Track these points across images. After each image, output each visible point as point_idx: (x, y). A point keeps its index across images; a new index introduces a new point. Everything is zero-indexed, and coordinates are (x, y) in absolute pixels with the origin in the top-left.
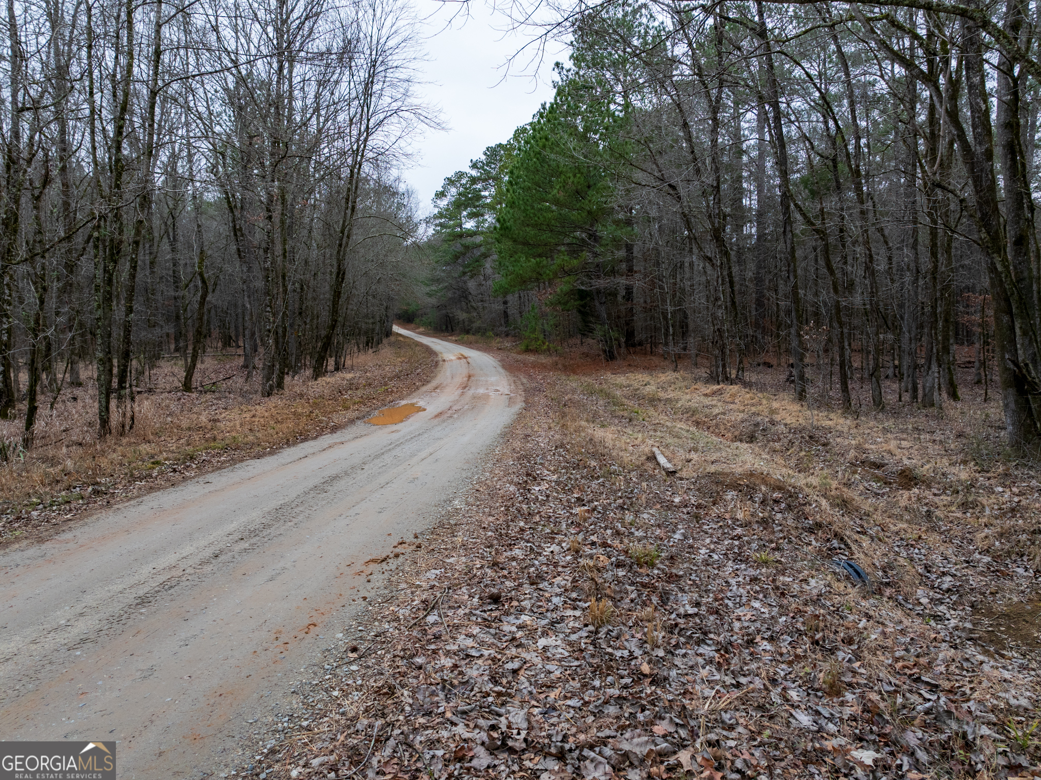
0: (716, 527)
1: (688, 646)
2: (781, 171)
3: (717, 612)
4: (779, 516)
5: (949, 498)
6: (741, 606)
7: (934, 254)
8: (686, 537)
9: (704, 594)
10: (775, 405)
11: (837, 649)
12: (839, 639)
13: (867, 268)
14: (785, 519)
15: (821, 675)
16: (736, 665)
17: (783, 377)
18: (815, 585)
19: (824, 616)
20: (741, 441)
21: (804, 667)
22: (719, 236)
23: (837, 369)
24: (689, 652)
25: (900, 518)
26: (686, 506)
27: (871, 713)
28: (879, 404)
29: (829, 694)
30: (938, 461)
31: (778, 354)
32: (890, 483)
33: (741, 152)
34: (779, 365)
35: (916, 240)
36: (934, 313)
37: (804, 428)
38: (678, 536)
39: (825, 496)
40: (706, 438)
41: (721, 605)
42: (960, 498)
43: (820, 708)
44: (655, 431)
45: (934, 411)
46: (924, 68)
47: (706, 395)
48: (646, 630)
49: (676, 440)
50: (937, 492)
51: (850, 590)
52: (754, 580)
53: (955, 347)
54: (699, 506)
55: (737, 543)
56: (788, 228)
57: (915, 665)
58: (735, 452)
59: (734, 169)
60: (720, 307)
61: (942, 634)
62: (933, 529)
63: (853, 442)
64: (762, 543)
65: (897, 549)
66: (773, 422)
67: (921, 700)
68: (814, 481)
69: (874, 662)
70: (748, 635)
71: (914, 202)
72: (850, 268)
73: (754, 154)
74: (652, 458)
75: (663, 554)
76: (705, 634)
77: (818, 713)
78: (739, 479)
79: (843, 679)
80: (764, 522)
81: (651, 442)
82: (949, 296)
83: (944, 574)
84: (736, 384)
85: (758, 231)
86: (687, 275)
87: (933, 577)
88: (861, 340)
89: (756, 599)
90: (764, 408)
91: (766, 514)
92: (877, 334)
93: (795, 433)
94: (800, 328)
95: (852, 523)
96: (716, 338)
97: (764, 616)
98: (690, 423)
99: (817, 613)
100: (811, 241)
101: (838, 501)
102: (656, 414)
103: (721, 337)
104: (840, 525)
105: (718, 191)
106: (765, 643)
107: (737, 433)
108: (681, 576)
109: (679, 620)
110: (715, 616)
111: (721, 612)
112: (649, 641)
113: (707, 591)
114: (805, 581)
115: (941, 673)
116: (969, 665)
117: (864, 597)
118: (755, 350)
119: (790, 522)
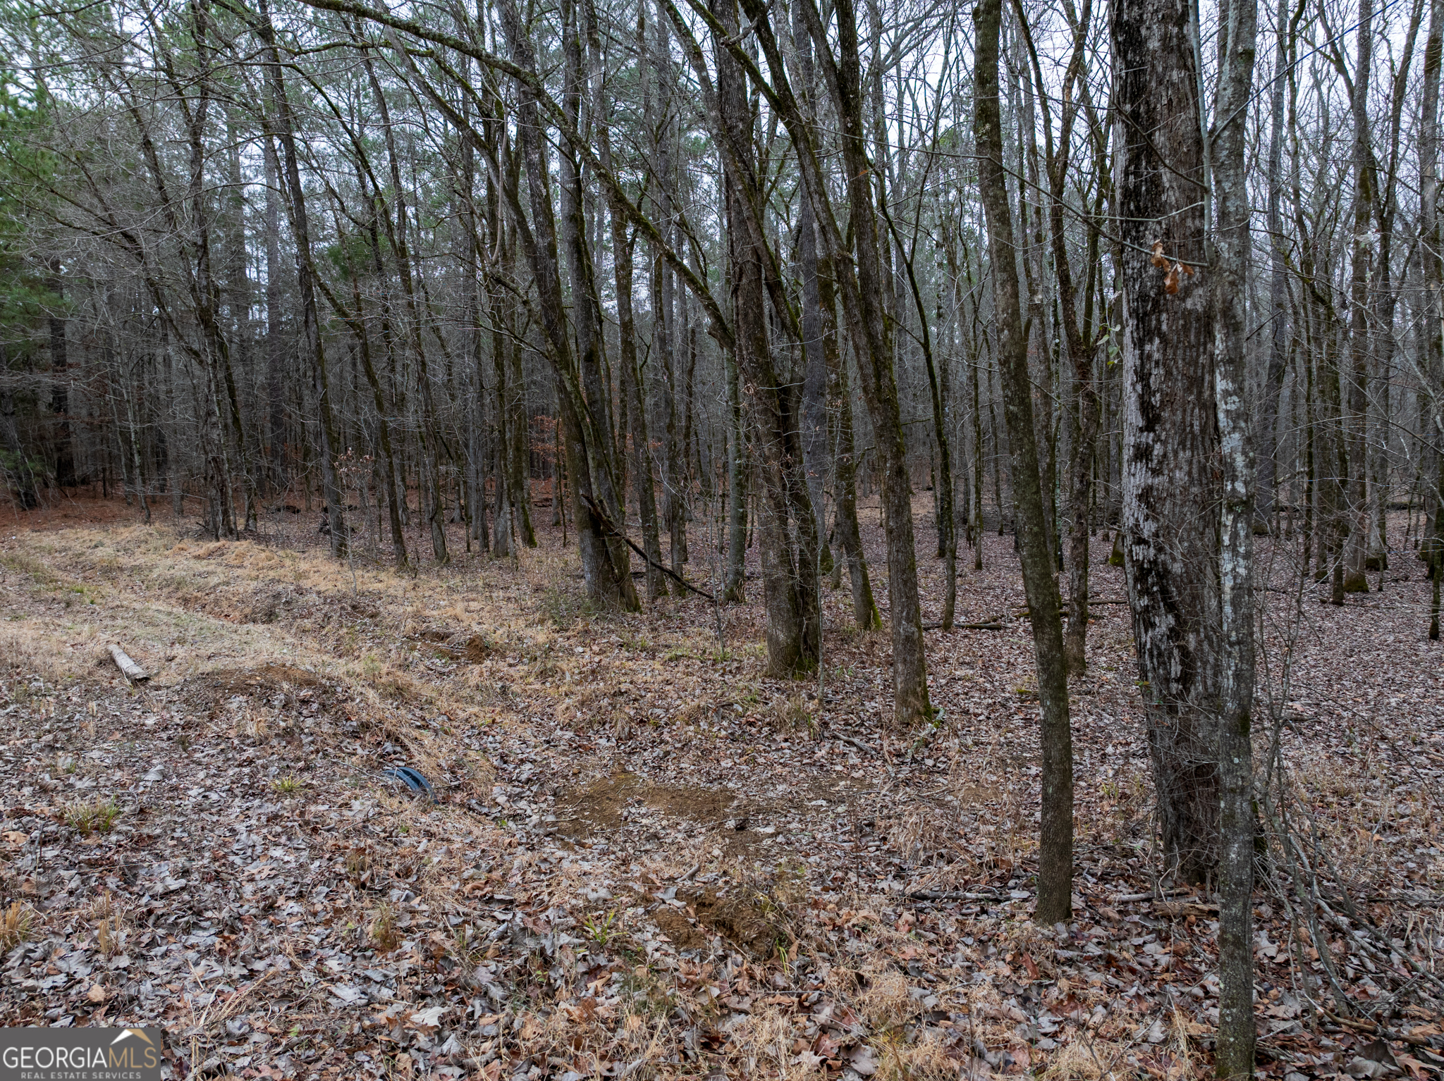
0: (215, 752)
1: (171, 939)
2: (298, 236)
3: (217, 877)
4: (309, 722)
5: (526, 668)
6: (253, 860)
7: (499, 366)
8: (165, 776)
9: (193, 855)
10: (304, 566)
11: (391, 887)
12: (392, 873)
13: (420, 379)
14: (318, 724)
15: (371, 927)
16: (248, 946)
17: (315, 526)
18: (360, 808)
19: (370, 847)
20: (254, 621)
21: (347, 923)
22: (210, 320)
23: (386, 512)
24: (173, 947)
25: (471, 700)
26: (166, 728)
27: (436, 958)
28: (442, 557)
29: (382, 950)
30: (512, 624)
31: (306, 495)
32: (458, 658)
33: (240, 201)
34: (309, 509)
35: (478, 346)
36: (503, 440)
37: (344, 596)
38: (152, 776)
39: (373, 686)
40: (197, 621)
41: (224, 864)
42: (538, 666)
43: (369, 973)
44: (113, 618)
45: (507, 561)
46: (480, 130)
47: (198, 557)
48: (96, 933)
49: (149, 629)
50: (512, 662)
51: (406, 805)
52: (274, 818)
53: (529, 481)
54: (187, 726)
55: (246, 770)
56: (311, 318)
57: (487, 883)
58: (245, 638)
59: (231, 223)
60: (214, 425)
61: (518, 836)
62: (509, 708)
63: (409, 609)
64: (284, 764)
65: (467, 741)
66: (300, 592)
67: (494, 924)
68: (358, 667)
69: (438, 891)
70: (266, 898)
71: (474, 298)
72: (399, 378)
73: (261, 205)
74: (108, 661)
75: (126, 809)
76: (199, 913)
77: (367, 979)
78: (250, 677)
79: (399, 924)
80: (288, 734)
81: (104, 637)
82: (519, 418)
83: (522, 761)
84: (245, 539)
85: (270, 317)
86: (161, 376)
87: (510, 767)
88: (417, 473)
89: (277, 845)
90: (287, 572)
91: (291, 722)
92: (436, 466)
93: (332, 603)
94: (335, 459)
95: (410, 716)
96: (210, 473)
97: (288, 866)
98: (173, 601)
99: (362, 845)
100: (346, 338)
101: (391, 690)
102: (115, 592)
103: (219, 470)
104: (394, 721)
105: (206, 252)
106: (291, 903)
107: (247, 611)
108: (159, 836)
109: (155, 904)
110: (215, 884)
111: (224, 876)
112: (103, 949)
113: (199, 850)
114: (346, 805)
115: (517, 884)
116: (547, 866)
117: (424, 811)
118: (273, 489)
119: (326, 728)
